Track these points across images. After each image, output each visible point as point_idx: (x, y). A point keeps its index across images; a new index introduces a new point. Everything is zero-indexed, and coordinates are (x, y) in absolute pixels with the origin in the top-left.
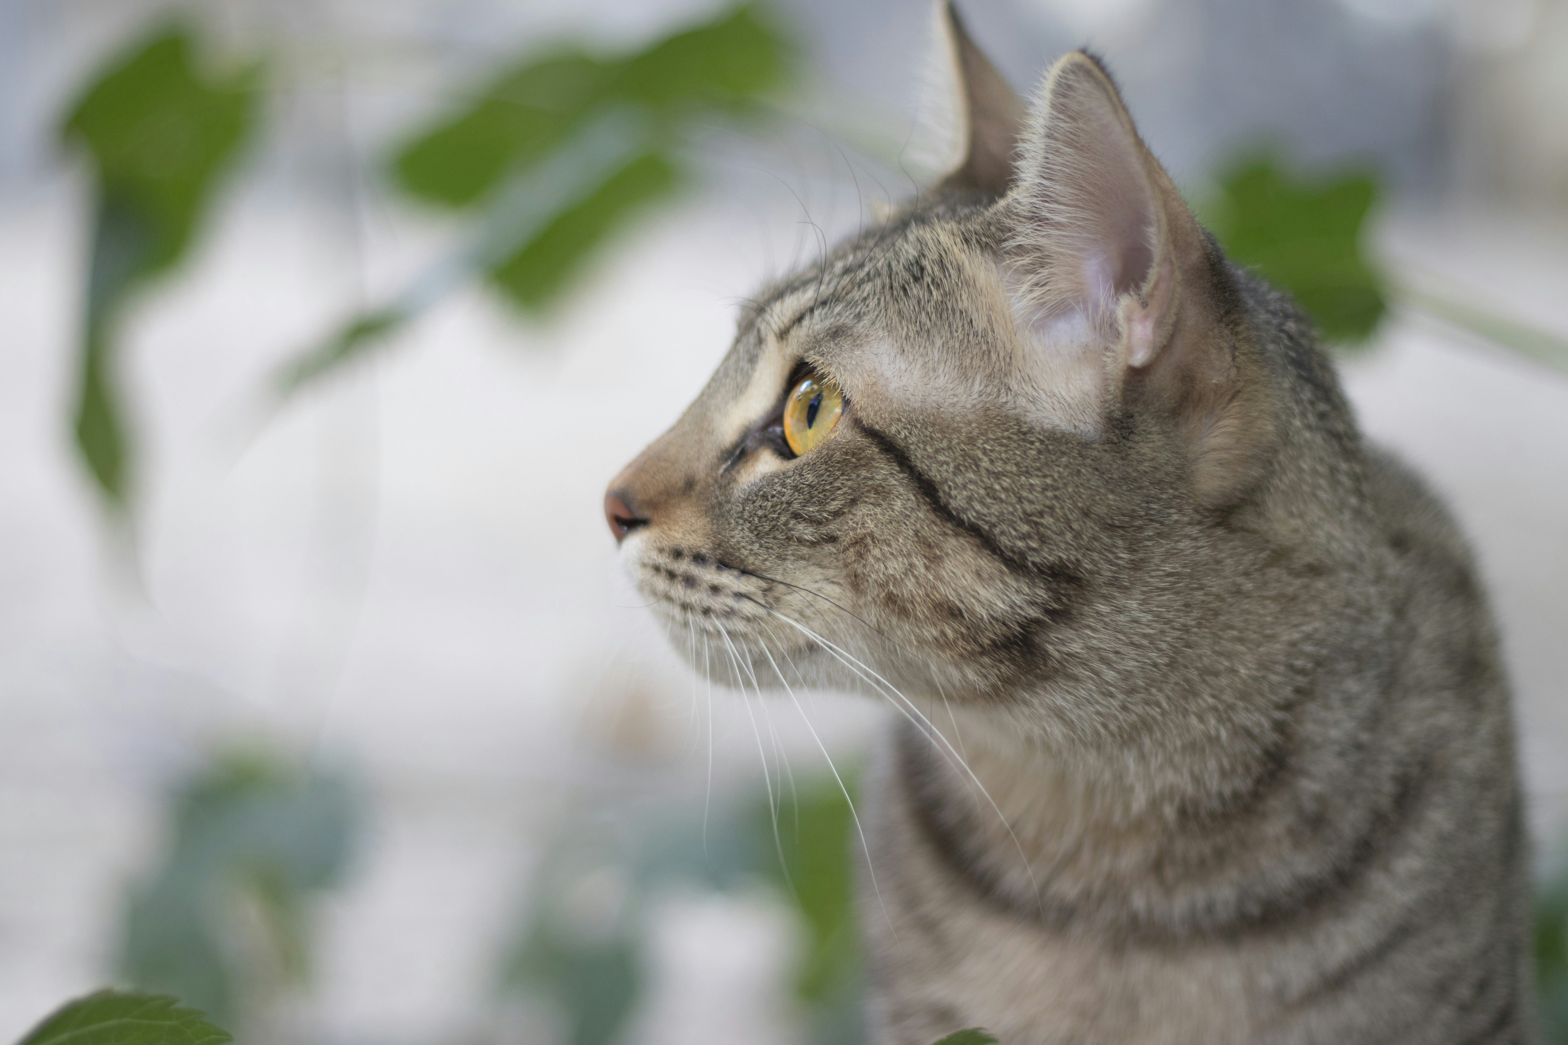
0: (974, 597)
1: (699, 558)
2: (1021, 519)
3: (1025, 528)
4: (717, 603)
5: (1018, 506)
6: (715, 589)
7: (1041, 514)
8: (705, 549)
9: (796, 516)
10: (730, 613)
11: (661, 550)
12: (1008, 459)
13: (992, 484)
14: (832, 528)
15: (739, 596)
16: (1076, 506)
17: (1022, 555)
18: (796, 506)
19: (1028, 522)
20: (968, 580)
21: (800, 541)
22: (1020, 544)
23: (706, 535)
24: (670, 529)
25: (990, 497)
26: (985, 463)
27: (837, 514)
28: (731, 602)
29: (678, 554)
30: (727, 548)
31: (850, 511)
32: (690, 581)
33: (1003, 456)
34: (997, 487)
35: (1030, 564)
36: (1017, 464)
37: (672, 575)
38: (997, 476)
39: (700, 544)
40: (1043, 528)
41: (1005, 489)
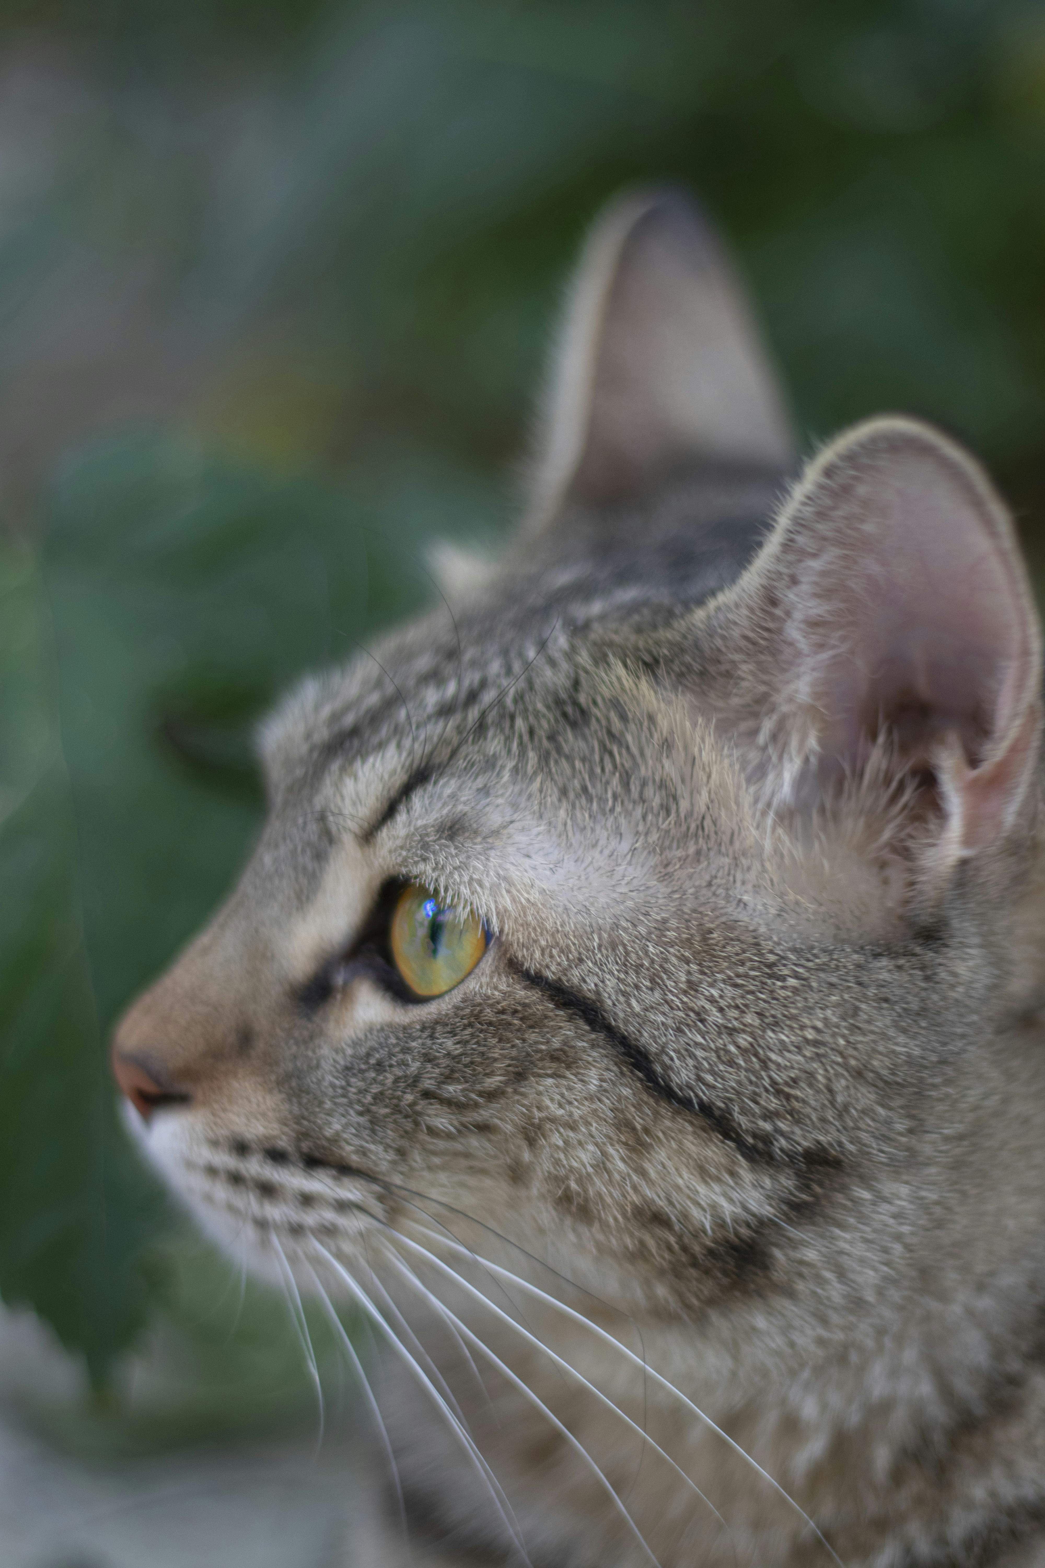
0: (689, 1198)
1: (276, 1156)
2: (767, 1090)
3: (774, 1103)
4: (310, 1218)
5: (763, 1073)
6: (307, 1200)
7: (794, 1082)
8: (284, 1143)
9: (427, 1095)
10: (328, 1232)
11: (214, 1143)
12: (746, 1006)
13: (725, 1045)
14: (484, 1115)
15: (342, 1206)
16: (846, 1066)
17: (766, 1139)
18: (428, 1084)
19: (778, 1092)
20: (686, 1178)
21: (432, 1131)
22: (767, 1126)
23: (283, 1122)
24: (224, 1110)
25: (723, 1062)
26: (715, 1017)
27: (491, 1096)
28: (329, 1216)
29: (241, 1148)
30: (319, 1139)
31: (516, 1092)
32: (267, 1190)
33: (739, 1001)
34: (732, 1048)
35: (777, 1150)
36: (760, 1014)
37: (236, 1179)
38: (732, 1032)
39: (276, 1133)
40: (798, 1102)
41: (743, 1051)
